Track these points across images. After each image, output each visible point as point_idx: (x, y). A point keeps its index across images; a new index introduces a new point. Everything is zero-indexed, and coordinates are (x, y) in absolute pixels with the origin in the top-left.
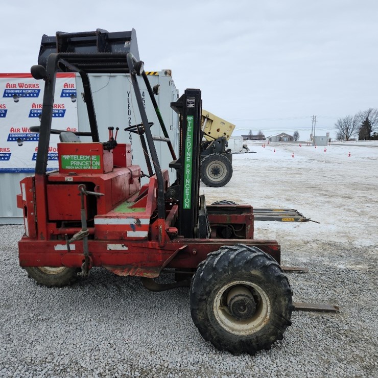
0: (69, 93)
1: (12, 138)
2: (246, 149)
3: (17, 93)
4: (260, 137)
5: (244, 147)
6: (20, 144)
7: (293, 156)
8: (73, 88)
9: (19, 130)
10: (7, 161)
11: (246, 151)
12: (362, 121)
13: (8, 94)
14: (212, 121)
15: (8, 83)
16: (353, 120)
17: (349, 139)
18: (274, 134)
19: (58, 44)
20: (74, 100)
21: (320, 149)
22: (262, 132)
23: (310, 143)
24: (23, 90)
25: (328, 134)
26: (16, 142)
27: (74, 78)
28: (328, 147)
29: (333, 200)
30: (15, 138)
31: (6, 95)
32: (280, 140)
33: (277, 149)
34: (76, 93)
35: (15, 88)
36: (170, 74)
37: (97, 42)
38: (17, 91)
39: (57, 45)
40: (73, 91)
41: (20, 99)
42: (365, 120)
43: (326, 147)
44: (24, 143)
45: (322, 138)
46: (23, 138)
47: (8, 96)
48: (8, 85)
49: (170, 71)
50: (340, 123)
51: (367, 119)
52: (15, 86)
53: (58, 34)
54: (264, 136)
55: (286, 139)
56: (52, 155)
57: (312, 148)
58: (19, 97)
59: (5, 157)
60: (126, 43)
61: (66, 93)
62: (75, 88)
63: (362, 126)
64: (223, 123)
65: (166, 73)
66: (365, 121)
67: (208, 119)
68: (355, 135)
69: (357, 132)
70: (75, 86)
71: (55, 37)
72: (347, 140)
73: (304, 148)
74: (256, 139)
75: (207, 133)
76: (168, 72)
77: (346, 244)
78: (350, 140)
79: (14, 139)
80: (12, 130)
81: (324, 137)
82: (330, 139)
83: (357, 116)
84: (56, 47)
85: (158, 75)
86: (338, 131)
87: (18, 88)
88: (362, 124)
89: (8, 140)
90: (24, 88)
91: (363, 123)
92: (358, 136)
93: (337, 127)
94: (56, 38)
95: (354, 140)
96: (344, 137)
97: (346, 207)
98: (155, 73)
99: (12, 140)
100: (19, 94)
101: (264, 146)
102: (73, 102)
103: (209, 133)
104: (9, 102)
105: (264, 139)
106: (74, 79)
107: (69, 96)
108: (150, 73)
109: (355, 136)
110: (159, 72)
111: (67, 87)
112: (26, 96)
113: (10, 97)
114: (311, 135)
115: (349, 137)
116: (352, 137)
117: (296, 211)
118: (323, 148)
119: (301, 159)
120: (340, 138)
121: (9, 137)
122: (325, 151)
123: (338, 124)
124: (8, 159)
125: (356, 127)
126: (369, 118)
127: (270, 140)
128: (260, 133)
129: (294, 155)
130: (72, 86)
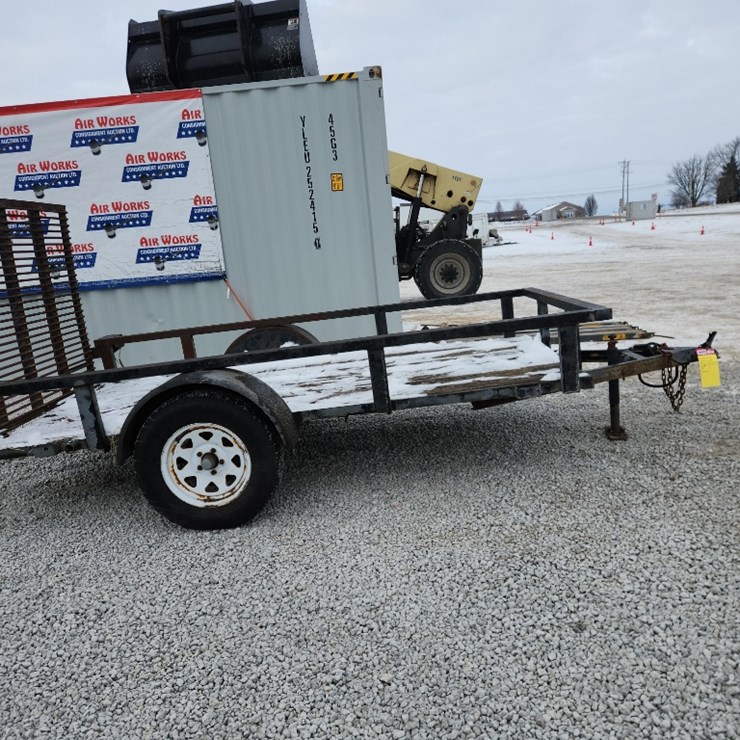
0: (192, 129)
1: (95, 223)
2: (496, 238)
3: (97, 137)
4: (519, 215)
5: (491, 235)
6: (111, 233)
7: (591, 244)
8: (199, 119)
9: (106, 208)
10: (90, 269)
11: (495, 243)
12: (722, 164)
13: (80, 139)
14: (435, 178)
15: (78, 120)
16: (703, 165)
17: (698, 203)
18: (546, 206)
19: (164, 34)
20: (202, 141)
21: (642, 227)
22: (522, 203)
23: (620, 217)
24: (106, 130)
25: (654, 196)
26: (104, 231)
27: (200, 99)
28: (657, 222)
29: (689, 303)
30: (101, 223)
31: (77, 142)
32: (560, 216)
33: (557, 233)
34: (204, 128)
35: (92, 128)
36: (380, 75)
37: (238, 23)
38: (95, 134)
39: (162, 37)
40: (200, 124)
41: (104, 148)
42: (729, 161)
43: (653, 220)
44: (119, 232)
45: (645, 204)
46: (115, 222)
47: (81, 145)
48: (78, 123)
49: (379, 68)
50: (678, 171)
51: (733, 159)
52: (90, 123)
53: (161, 14)
54: (525, 212)
55: (571, 213)
56: (172, 250)
57: (625, 227)
58: (101, 143)
59: (86, 261)
60: (290, 22)
61: (186, 130)
62: (203, 118)
63: (723, 174)
64: (457, 178)
65: (372, 73)
66: (728, 165)
67: (427, 176)
68: (708, 194)
69: (713, 188)
70: (202, 114)
71: (156, 22)
72: (694, 205)
73: (610, 226)
74: (510, 220)
75: (429, 204)
76: (375, 70)
77: (732, 364)
78: (699, 206)
79: (99, 226)
80: (94, 208)
81: (649, 202)
82: (659, 207)
83: (711, 156)
84: (159, 42)
85: (357, 79)
86: (674, 188)
87: (97, 127)
88: (722, 170)
89: (89, 229)
90: (108, 126)
91: (724, 168)
92: (715, 196)
93: (673, 182)
94: (160, 24)
95: (706, 204)
96: (686, 200)
97: (716, 313)
98: (352, 74)
99: (96, 229)
100: (100, 137)
101: (529, 229)
102: (202, 145)
103: (433, 202)
104: (83, 156)
105: (527, 218)
106: (199, 101)
107: (193, 135)
108: (341, 76)
109: (710, 196)
110: (358, 73)
111: (189, 118)
112: (114, 142)
113: (84, 145)
114: (622, 201)
115: (696, 201)
116: (703, 199)
117: (625, 323)
118: (648, 223)
119: (607, 248)
120: (680, 202)
121: (90, 222)
122: (653, 228)
123: (673, 175)
124: (92, 265)
125: (711, 178)
126: (736, 158)
127: (540, 218)
128: (518, 206)
129: (593, 241)
130: (197, 114)
